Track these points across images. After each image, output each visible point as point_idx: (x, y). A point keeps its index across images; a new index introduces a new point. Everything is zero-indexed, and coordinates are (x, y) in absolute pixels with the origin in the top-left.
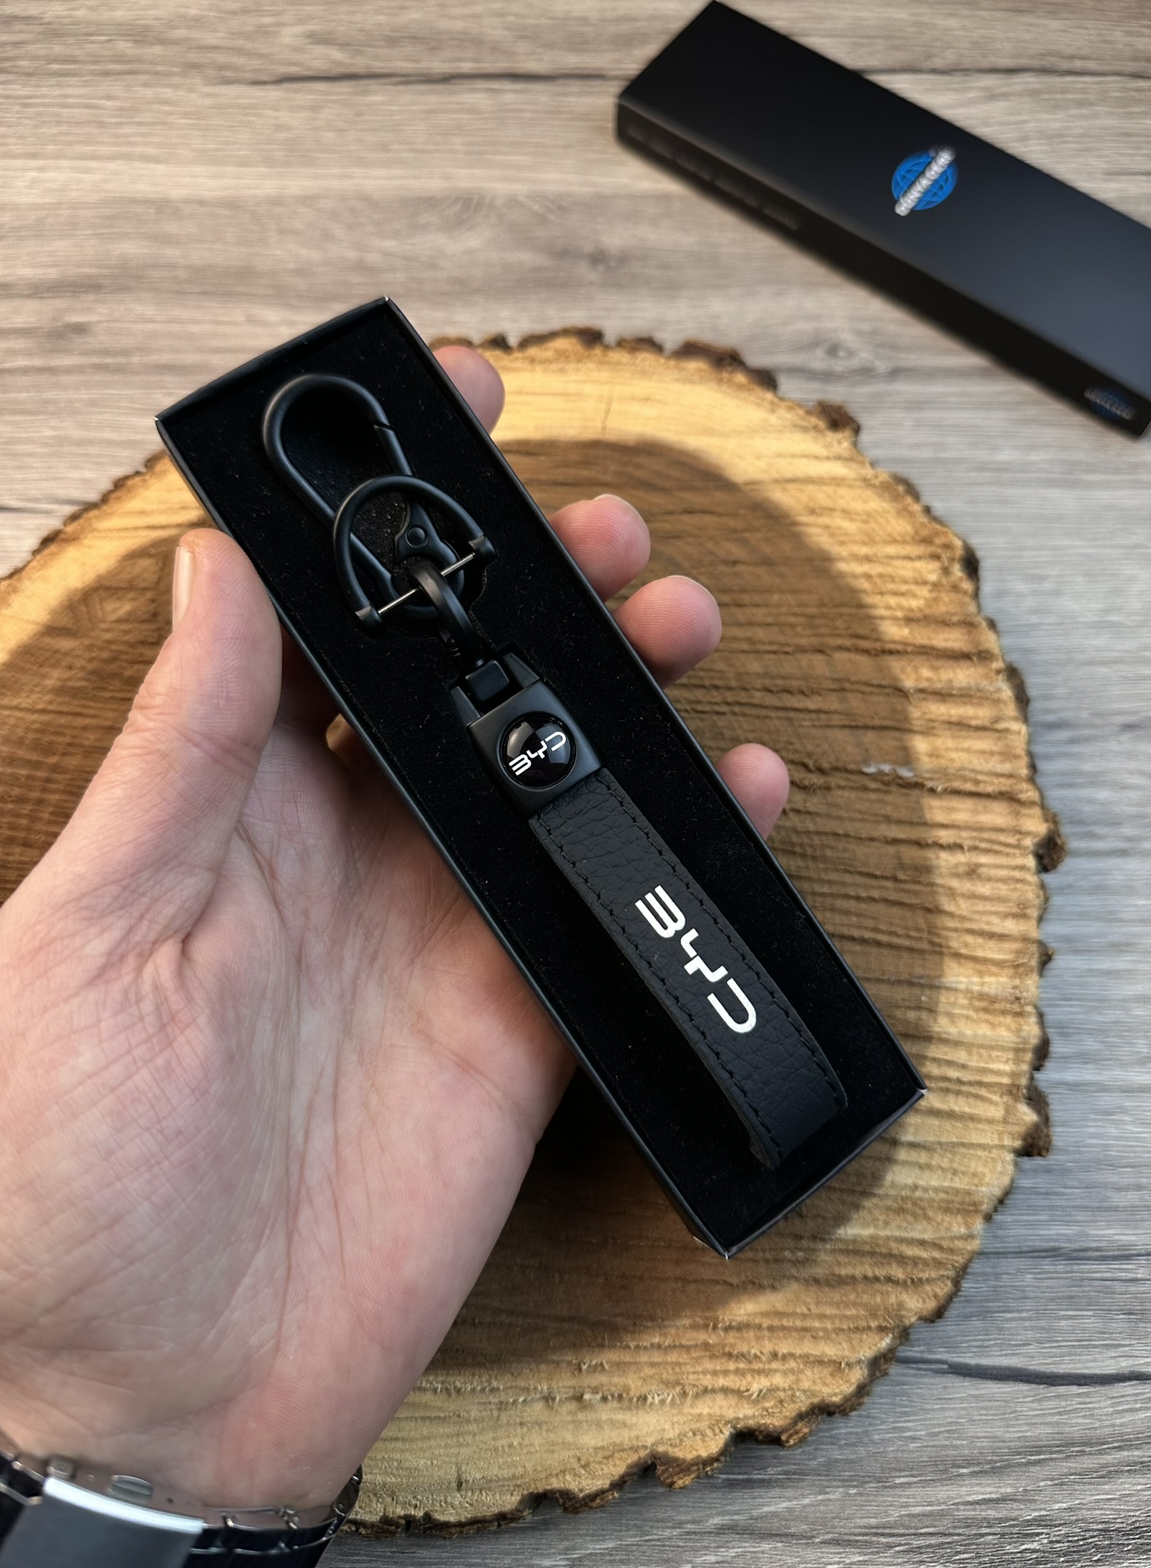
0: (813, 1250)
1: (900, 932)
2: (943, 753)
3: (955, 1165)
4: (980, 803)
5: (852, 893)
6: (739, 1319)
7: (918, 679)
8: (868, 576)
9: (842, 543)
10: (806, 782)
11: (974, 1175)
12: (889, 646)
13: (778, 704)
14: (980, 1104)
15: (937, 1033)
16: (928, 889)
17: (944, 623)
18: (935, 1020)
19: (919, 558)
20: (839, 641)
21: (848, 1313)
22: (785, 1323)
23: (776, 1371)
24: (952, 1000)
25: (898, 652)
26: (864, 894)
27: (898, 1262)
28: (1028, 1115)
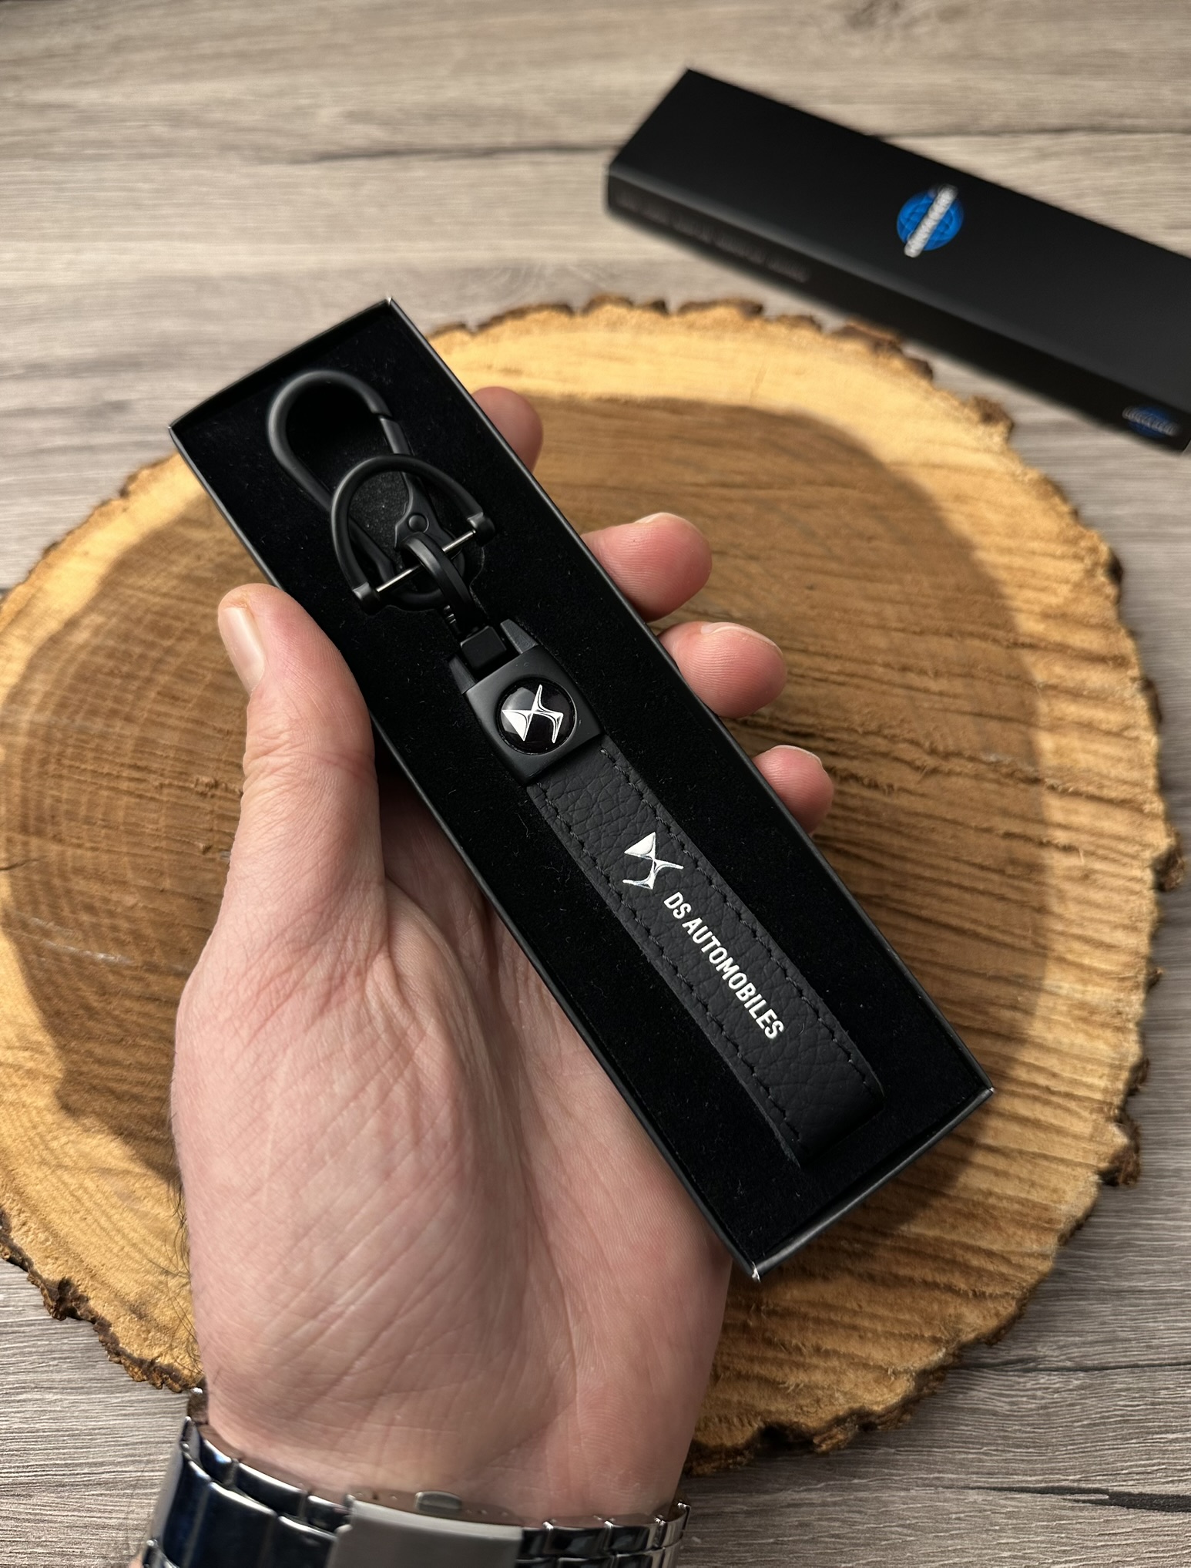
0: (872, 1244)
1: (1002, 928)
2: (1068, 752)
3: (1035, 1178)
4: (1104, 809)
5: (954, 879)
7: (1049, 675)
8: (1009, 568)
9: (985, 533)
10: (918, 763)
11: (1055, 1191)
12: (1021, 640)
13: (899, 681)
14: (1068, 1117)
15: (1030, 1036)
16: (1037, 888)
17: (1082, 623)
18: (1031, 1024)
19: (1063, 557)
20: (970, 627)
21: (901, 1317)
22: (833, 1316)
23: (817, 1367)
24: (1051, 1004)
25: (1031, 646)
26: (967, 883)
27: (962, 1271)
28: (1118, 1138)
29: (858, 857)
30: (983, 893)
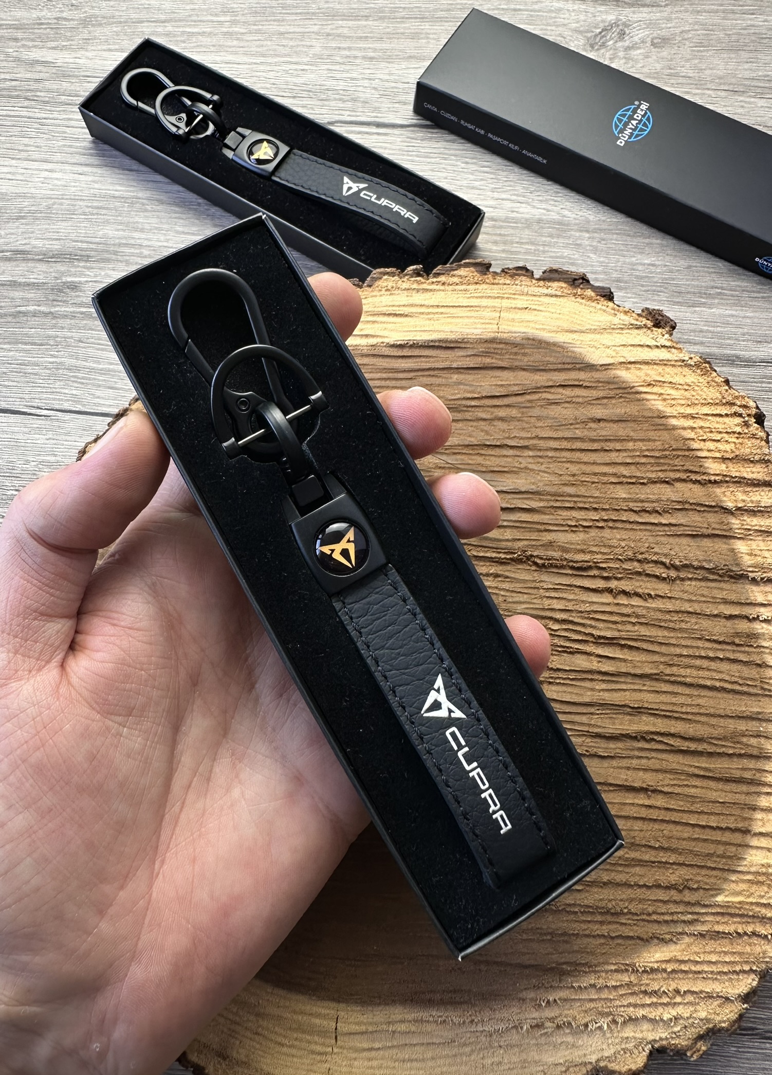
0: (698, 913)
1: (741, 682)
2: (759, 553)
5: (703, 655)
6: (651, 965)
7: (736, 501)
8: (692, 429)
9: (672, 406)
10: (664, 575)
12: (712, 478)
13: (640, 520)
16: (757, 650)
17: (749, 461)
18: (771, 744)
19: (727, 415)
20: (678, 475)
21: (727, 960)
22: (684, 967)
23: (680, 1004)
25: (721, 482)
26: (711, 654)
27: (761, 922)
29: (637, 648)
30: (721, 659)
